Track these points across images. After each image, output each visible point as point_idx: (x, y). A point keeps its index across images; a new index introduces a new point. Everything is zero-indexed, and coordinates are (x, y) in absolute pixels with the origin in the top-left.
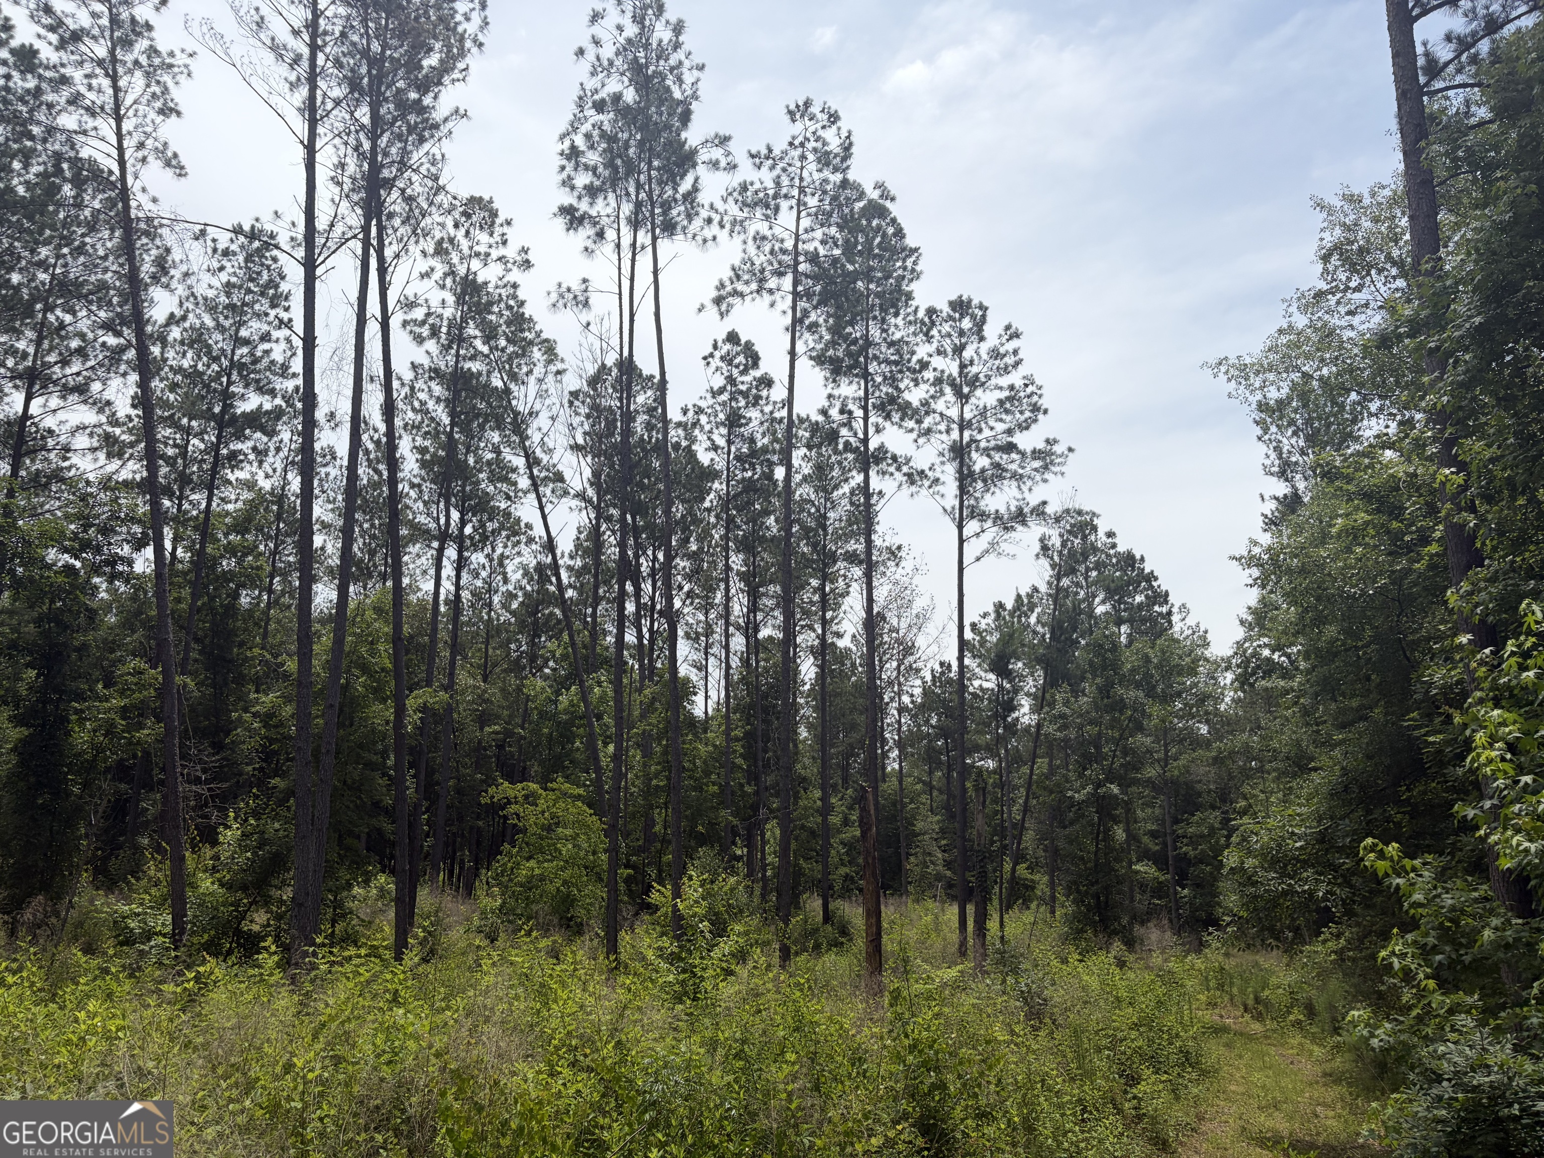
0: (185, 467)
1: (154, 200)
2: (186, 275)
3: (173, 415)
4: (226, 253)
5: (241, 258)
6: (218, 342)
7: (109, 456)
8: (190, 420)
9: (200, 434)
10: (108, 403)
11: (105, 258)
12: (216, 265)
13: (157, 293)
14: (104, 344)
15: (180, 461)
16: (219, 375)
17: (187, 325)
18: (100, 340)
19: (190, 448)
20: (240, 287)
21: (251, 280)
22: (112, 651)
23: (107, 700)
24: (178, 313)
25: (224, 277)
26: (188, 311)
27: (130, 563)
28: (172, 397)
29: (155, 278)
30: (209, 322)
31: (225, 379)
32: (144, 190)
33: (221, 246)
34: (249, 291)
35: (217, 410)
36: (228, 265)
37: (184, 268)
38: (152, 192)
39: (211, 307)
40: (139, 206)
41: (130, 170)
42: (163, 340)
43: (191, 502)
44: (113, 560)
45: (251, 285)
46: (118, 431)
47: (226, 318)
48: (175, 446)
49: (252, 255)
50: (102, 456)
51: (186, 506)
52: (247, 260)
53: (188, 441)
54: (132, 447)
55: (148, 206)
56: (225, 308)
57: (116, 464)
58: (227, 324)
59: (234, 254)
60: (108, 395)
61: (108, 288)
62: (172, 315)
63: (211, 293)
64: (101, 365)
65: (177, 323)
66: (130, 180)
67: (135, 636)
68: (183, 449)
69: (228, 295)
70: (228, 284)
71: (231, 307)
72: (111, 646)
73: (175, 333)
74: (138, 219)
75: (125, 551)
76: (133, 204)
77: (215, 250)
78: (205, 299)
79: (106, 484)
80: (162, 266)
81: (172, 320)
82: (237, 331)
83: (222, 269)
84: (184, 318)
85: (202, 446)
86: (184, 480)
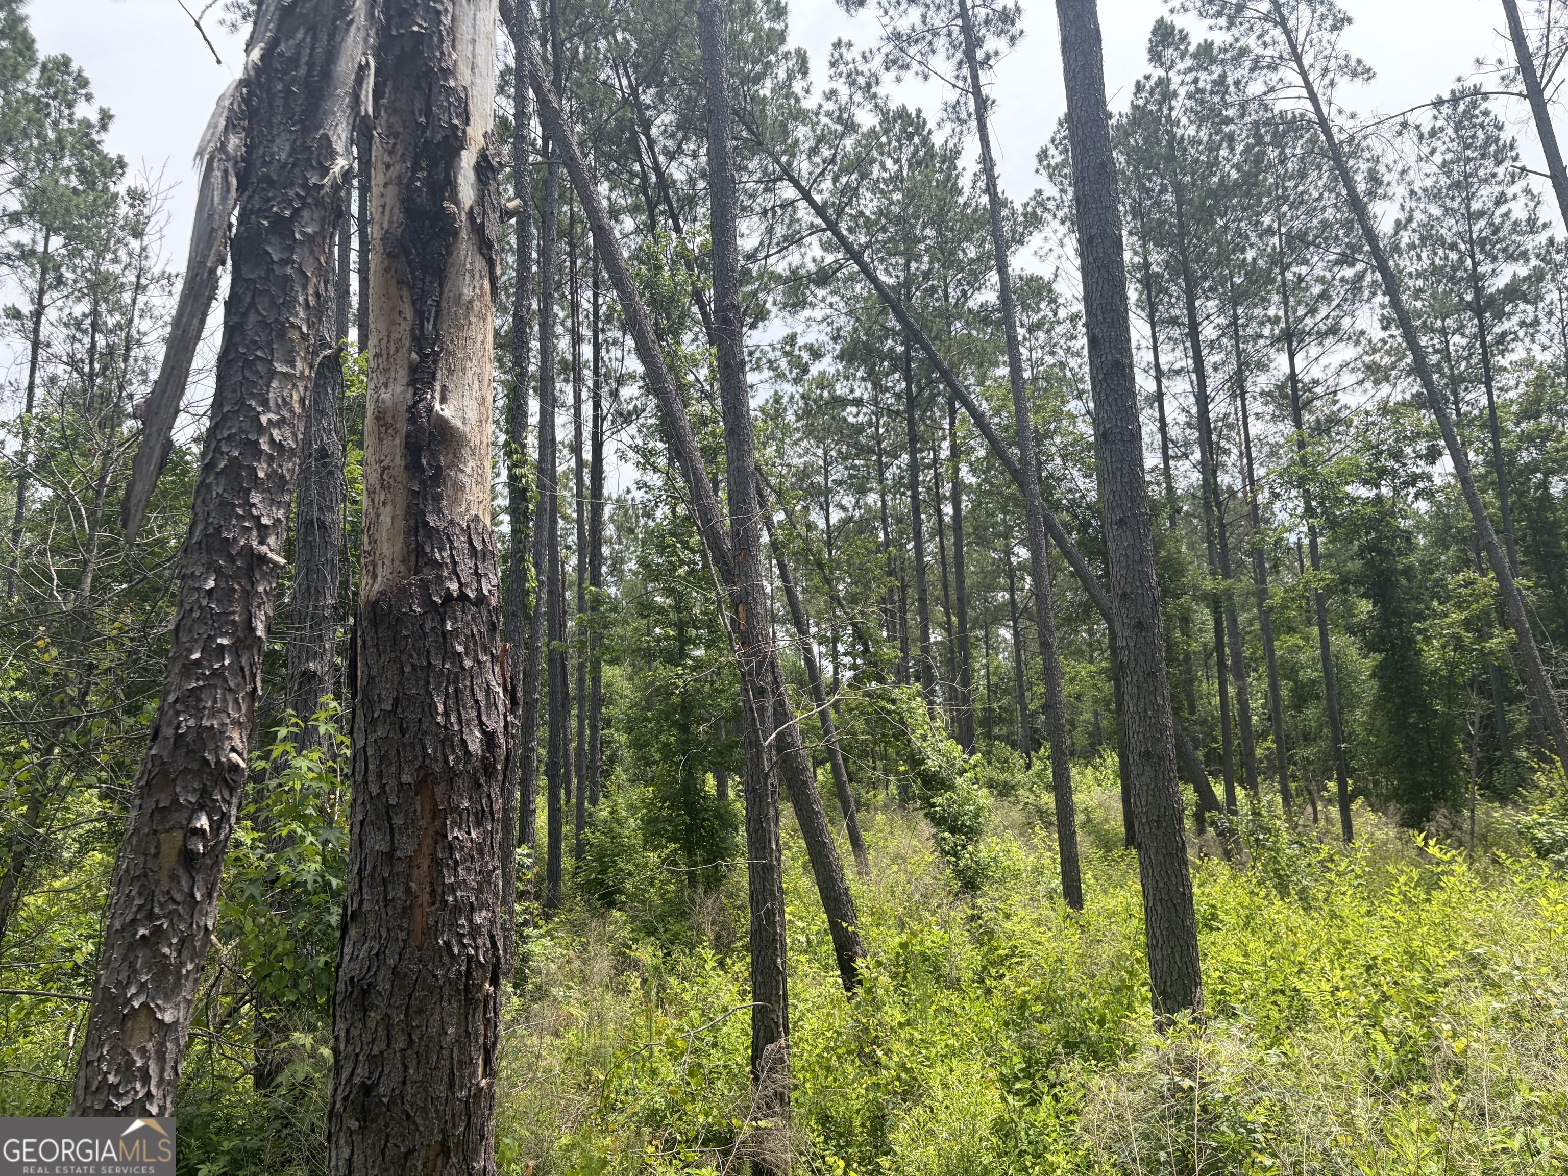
0: (1451, 368)
1: (1353, 116)
2: (1403, 172)
3: (1425, 322)
4: (1433, 133)
5: (1450, 131)
6: (1449, 228)
7: (1377, 383)
8: (1443, 321)
9: (1460, 330)
10: (1362, 333)
11: (1320, 198)
12: (1426, 150)
13: (1377, 208)
14: (1342, 280)
15: (1445, 365)
16: (1461, 260)
17: (1414, 225)
18: (1338, 277)
19: (1451, 348)
20: (1459, 160)
21: (1467, 147)
22: (1432, 572)
23: (1446, 616)
24: (1403, 217)
25: (1438, 159)
26: (1412, 210)
27: (1429, 478)
28: (1419, 304)
29: (1371, 194)
30: (1436, 211)
31: (1469, 262)
32: (1340, 112)
33: (1425, 129)
34: (1469, 160)
35: (1469, 297)
36: (1439, 143)
37: (1400, 167)
38: (1348, 110)
39: (1434, 195)
40: (1341, 130)
41: (1322, 100)
42: (1396, 249)
43: (1468, 403)
44: (1413, 479)
45: (1469, 153)
46: (1377, 357)
47: (1453, 199)
48: (1436, 351)
49: (1460, 122)
50: (1369, 385)
51: (1464, 408)
52: (1456, 130)
53: (1447, 342)
54: (1394, 368)
55: (1349, 124)
56: (1448, 189)
57: (1385, 389)
58: (1456, 205)
59: (1442, 129)
60: (1358, 327)
61: (1331, 226)
62: (1398, 222)
63: (1429, 183)
64: (1345, 300)
65: (1405, 228)
66: (1325, 109)
67: (1450, 553)
68: (1445, 352)
69: (1448, 174)
70: (1445, 163)
71: (1456, 185)
72: (1429, 566)
73: (1405, 238)
74: (1342, 142)
75: (1422, 467)
76: (1335, 130)
77: (1421, 137)
78: (1425, 190)
79: (1384, 409)
80: (1374, 178)
81: (1399, 226)
82: (1468, 207)
83: (1433, 152)
84: (1410, 220)
85: (1464, 342)
86: (1455, 381)
